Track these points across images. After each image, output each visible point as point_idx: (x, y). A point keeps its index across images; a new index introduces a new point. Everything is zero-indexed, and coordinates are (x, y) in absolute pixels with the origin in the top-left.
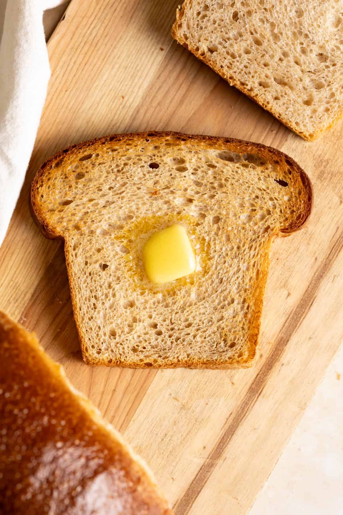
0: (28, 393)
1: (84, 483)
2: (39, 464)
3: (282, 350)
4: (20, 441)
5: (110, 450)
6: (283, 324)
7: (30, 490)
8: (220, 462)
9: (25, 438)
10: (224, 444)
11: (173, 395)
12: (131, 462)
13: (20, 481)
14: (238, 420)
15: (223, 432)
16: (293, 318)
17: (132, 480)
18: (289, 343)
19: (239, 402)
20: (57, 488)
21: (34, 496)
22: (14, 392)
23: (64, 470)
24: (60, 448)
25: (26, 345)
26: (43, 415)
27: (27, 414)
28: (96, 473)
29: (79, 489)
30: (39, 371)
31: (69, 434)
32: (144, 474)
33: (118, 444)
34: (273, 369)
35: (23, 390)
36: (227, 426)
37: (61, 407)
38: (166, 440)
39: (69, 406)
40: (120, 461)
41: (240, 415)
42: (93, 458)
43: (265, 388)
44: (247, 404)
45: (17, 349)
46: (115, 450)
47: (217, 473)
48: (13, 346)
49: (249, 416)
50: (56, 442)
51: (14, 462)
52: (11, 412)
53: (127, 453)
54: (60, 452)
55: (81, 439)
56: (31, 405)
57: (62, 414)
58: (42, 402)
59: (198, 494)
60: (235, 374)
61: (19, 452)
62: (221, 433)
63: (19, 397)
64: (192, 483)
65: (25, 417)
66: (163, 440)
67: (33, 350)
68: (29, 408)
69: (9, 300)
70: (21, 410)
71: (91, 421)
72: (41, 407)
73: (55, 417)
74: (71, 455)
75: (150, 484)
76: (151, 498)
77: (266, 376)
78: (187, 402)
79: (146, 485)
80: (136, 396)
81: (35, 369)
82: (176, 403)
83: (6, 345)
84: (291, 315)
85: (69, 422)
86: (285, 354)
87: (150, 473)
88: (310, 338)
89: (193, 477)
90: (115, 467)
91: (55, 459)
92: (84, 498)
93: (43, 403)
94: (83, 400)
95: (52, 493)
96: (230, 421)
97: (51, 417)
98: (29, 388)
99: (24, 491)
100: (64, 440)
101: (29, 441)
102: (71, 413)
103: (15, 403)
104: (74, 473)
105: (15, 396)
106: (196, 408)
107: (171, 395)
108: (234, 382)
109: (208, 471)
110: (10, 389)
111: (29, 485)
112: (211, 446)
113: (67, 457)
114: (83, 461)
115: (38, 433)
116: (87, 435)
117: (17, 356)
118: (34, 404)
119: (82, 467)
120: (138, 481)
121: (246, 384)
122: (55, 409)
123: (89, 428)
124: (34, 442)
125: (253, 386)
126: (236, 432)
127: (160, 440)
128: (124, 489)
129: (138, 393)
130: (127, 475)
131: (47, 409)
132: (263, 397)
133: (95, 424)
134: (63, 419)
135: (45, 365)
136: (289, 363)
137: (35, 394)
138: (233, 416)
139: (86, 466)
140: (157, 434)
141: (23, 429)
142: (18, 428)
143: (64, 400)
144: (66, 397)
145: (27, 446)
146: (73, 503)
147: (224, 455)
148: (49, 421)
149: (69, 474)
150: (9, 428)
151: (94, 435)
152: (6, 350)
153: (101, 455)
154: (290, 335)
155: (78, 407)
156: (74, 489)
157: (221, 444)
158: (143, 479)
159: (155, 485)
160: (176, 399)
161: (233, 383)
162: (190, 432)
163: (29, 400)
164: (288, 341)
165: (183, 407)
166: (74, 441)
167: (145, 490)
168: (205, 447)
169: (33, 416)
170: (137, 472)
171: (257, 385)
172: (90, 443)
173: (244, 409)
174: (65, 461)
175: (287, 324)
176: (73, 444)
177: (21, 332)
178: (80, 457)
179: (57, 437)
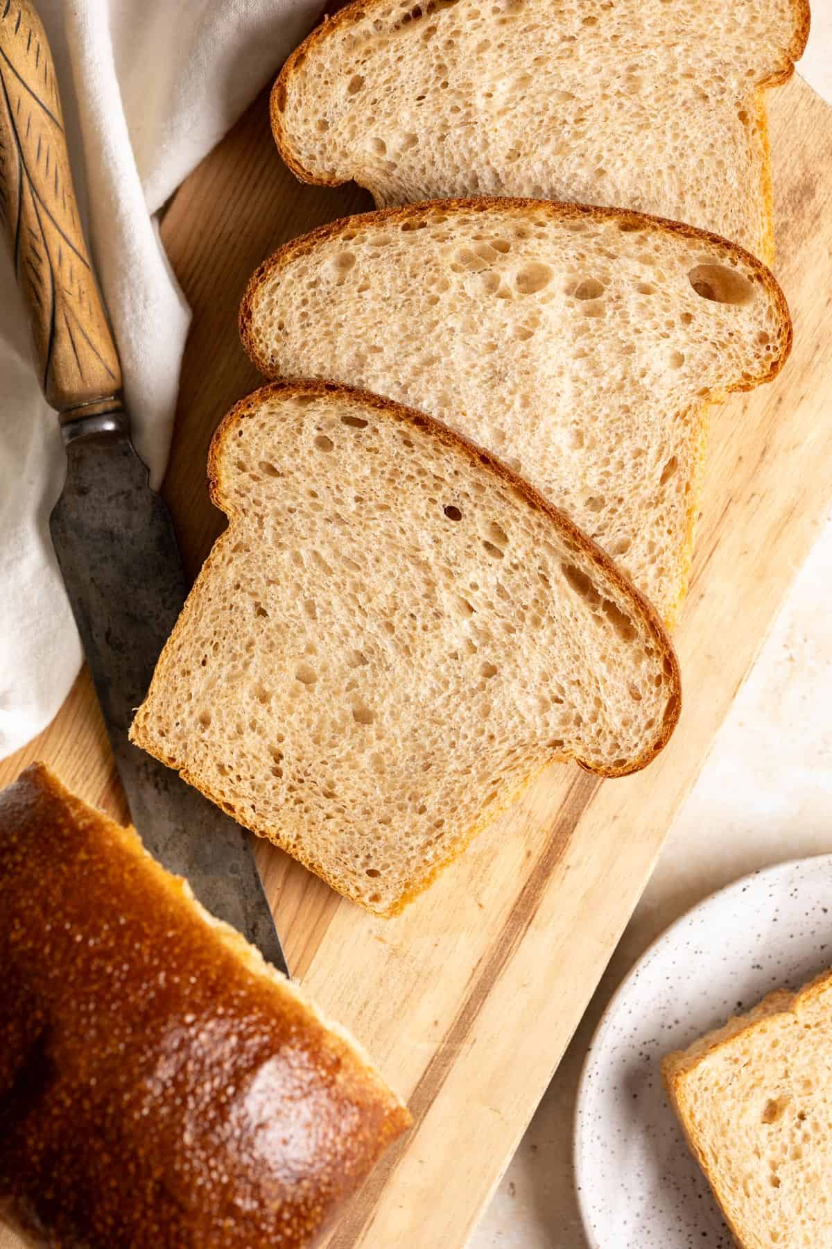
0: (128, 934)
1: (240, 1078)
2: (156, 1056)
3: (566, 842)
4: (120, 1018)
5: (280, 1017)
6: (565, 794)
7: (147, 1101)
8: (465, 1047)
9: (128, 1013)
10: (471, 1015)
11: (374, 932)
12: (320, 1034)
13: (129, 1086)
14: (492, 970)
15: (467, 994)
16: (582, 783)
17: (324, 1066)
18: (577, 828)
19: (493, 940)
20: (193, 1092)
21: (154, 1110)
22: (103, 935)
23: (201, 1061)
24: (192, 1024)
25: (118, 850)
26: (157, 970)
27: (129, 972)
28: (258, 1061)
29: (231, 1090)
30: (145, 894)
31: (204, 997)
32: (347, 1052)
33: (296, 1006)
34: (551, 877)
35: (119, 932)
36: (474, 983)
37: (188, 953)
38: (368, 1012)
39: (200, 950)
40: (301, 1034)
41: (496, 963)
42: (251, 1035)
43: (539, 912)
44: (507, 941)
45: (102, 860)
46: (290, 1016)
47: (460, 1068)
48: (95, 857)
49: (514, 963)
50: (184, 1014)
51: (114, 1056)
52: (101, 970)
53: (314, 1020)
54: (193, 1031)
55: (227, 1004)
56: (134, 954)
57: (191, 965)
58: (152, 947)
59: (429, 1106)
60: (483, 888)
61: (121, 1038)
62: (464, 996)
63: (111, 944)
64: (418, 1087)
65: (123, 976)
66: (361, 1012)
67: (131, 858)
68: (130, 961)
69: (73, 778)
70: (118, 966)
71: (243, 970)
72: (151, 957)
73: (178, 971)
74: (212, 1032)
75: (359, 1068)
76: (363, 1092)
77: (540, 888)
78: (401, 945)
79: (351, 1071)
80: (310, 938)
81: (137, 893)
82: (381, 946)
83: (83, 856)
84: (579, 780)
85: (204, 976)
86: (571, 848)
87: (358, 1048)
88: (615, 818)
89: (418, 1078)
90: (292, 1047)
91: (184, 1044)
92: (242, 1105)
93: (156, 951)
94: (227, 934)
95: (185, 1103)
96: (480, 974)
97: (170, 971)
98: (128, 926)
99: (136, 1104)
100: (196, 1009)
101: (137, 1019)
102: (208, 962)
103: (106, 955)
104: (219, 1063)
105: (105, 942)
106: (418, 953)
107: (370, 932)
108: (483, 903)
109: (445, 1065)
110: (96, 931)
111: (144, 1093)
112: (447, 1022)
113: (203, 1037)
114: (234, 1040)
115: (151, 1002)
116: (238, 996)
117: (104, 872)
118: (140, 953)
119: (233, 1052)
120: (338, 1064)
121: (504, 905)
122: (176, 958)
123: (240, 985)
124: (146, 1018)
125: (518, 909)
126: (492, 991)
127: (355, 1013)
128: (311, 1083)
129: (313, 932)
130: (315, 1057)
131: (163, 958)
132: (536, 927)
133: (251, 975)
134: (192, 973)
135: (153, 883)
136: (579, 863)
137: (141, 935)
138: (484, 964)
139: (240, 1049)
140: (350, 1004)
141: (123, 997)
142: (115, 997)
143: (191, 941)
144: (196, 933)
145: (134, 1026)
146: (223, 1116)
147: (471, 1036)
148: (167, 979)
149: (211, 1066)
150: (100, 998)
151: (250, 994)
152: (84, 863)
153: (266, 1029)
154: (579, 814)
155: (218, 950)
156: (221, 1091)
157: (466, 1016)
158: (344, 1061)
159: (370, 1069)
160: (381, 939)
161: (481, 906)
162: (408, 996)
163: (131, 947)
164: (575, 825)
165: (394, 952)
166: (216, 1007)
167: (350, 1080)
168: (436, 1023)
169: (140, 975)
170: (333, 1050)
171: (523, 905)
172: (245, 1008)
173: (502, 949)
174: (201, 1046)
175: (572, 795)
176: (214, 1015)
177: (109, 829)
178: (227, 1036)
179: (185, 1007)
